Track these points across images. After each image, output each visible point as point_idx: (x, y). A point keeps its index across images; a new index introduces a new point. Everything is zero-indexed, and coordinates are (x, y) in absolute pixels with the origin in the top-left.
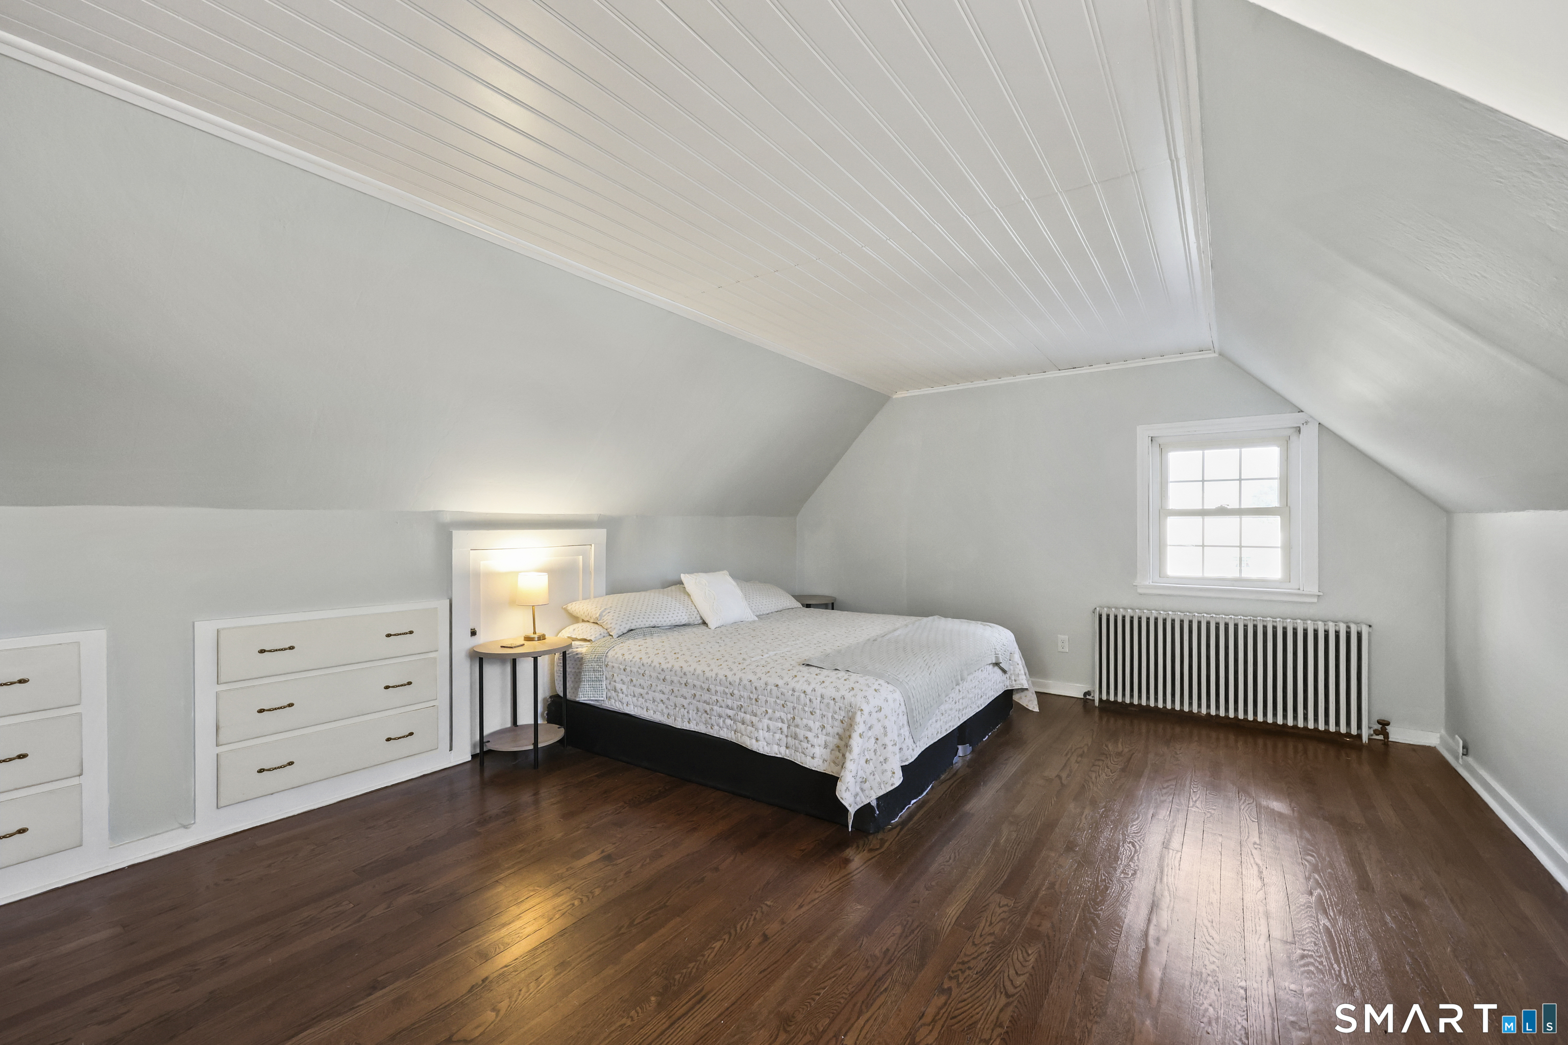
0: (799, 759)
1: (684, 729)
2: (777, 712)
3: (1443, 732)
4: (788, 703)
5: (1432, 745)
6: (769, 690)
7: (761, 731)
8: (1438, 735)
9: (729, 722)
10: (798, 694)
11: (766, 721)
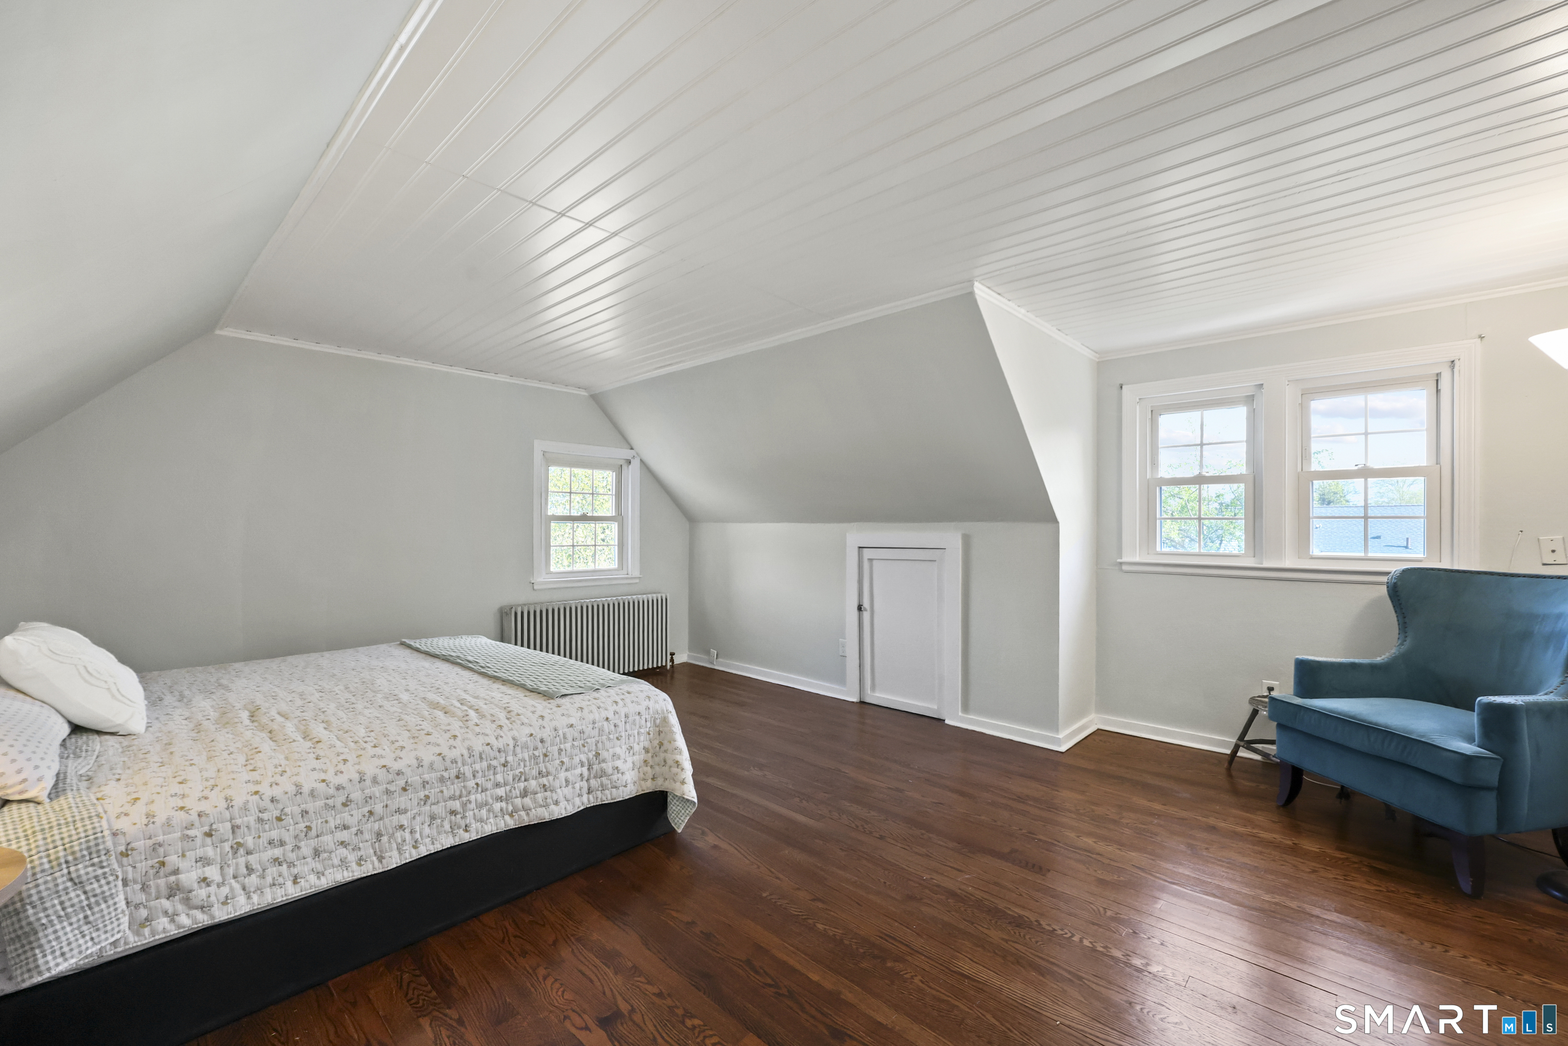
0: (609, 796)
1: (406, 863)
2: (574, 757)
3: (688, 652)
4: (588, 740)
5: (685, 661)
6: (562, 736)
7: (559, 791)
8: (687, 655)
9: (497, 806)
10: (600, 724)
11: (563, 775)
